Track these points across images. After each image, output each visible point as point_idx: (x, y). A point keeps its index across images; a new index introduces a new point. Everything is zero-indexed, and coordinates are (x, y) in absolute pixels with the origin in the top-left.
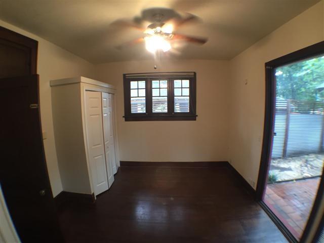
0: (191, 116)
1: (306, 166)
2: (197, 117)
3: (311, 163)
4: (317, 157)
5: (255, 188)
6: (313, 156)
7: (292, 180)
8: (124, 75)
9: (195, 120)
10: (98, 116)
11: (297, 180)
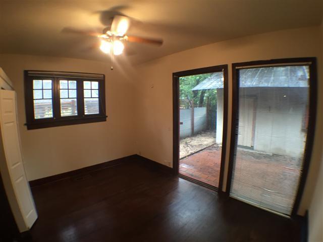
0: (101, 117)
1: (188, 146)
2: (107, 118)
3: (190, 144)
4: (192, 139)
5: (172, 167)
6: (189, 139)
7: (186, 157)
8: (26, 72)
9: (105, 121)
10: (12, 124)
11: (188, 156)
